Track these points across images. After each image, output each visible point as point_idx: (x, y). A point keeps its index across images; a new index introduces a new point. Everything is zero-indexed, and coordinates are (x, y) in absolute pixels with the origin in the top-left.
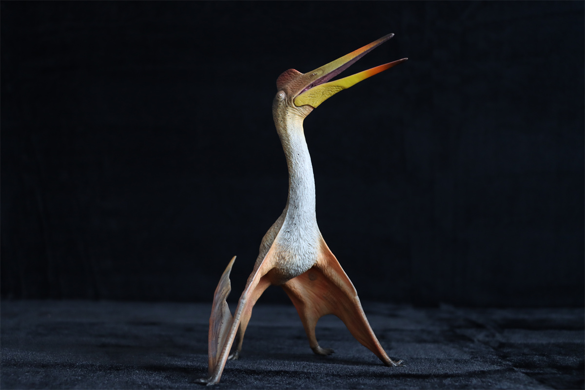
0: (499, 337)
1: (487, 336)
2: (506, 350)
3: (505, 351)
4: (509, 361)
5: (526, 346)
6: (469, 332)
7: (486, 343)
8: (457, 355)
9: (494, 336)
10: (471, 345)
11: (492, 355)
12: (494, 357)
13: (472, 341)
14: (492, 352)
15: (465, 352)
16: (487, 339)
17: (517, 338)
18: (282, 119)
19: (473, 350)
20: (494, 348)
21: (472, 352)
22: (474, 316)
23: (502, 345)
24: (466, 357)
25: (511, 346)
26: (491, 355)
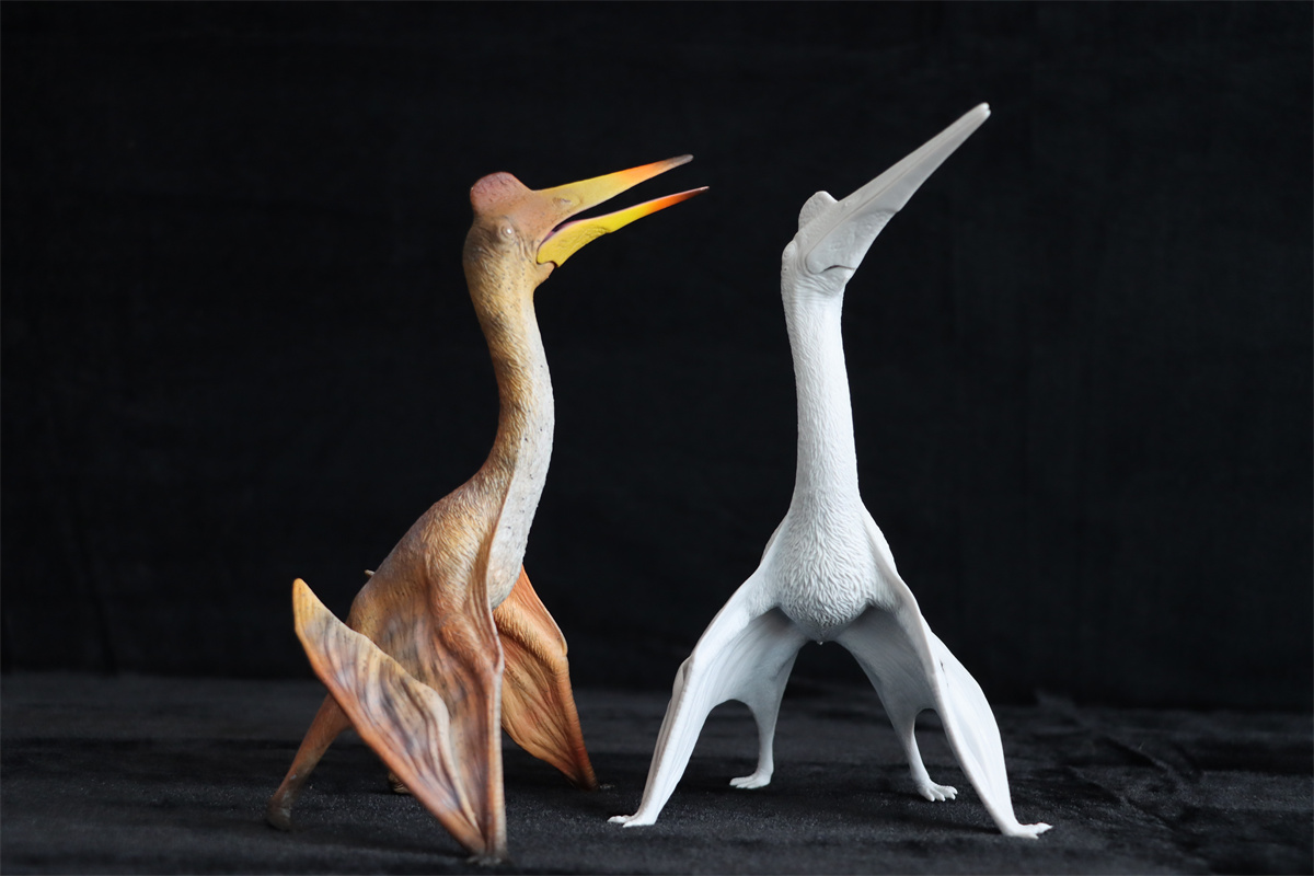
0: (1185, 794)
1: (1155, 789)
2: (1198, 829)
3: (1194, 830)
4: (1200, 855)
5: (1252, 816)
6: (1108, 776)
7: (1150, 809)
8: (1072, 838)
9: (1171, 790)
10: (1111, 812)
11: (1162, 839)
12: (1166, 846)
13: (1115, 802)
14: (1162, 831)
15: (1094, 831)
16: (1153, 797)
17: (1233, 794)
18: (511, 286)
19: (1114, 826)
20: (1167, 822)
21: (1111, 831)
22: (1126, 734)
23: (1190, 814)
24: (1096, 844)
25: (1213, 816)
26: (1158, 841)
